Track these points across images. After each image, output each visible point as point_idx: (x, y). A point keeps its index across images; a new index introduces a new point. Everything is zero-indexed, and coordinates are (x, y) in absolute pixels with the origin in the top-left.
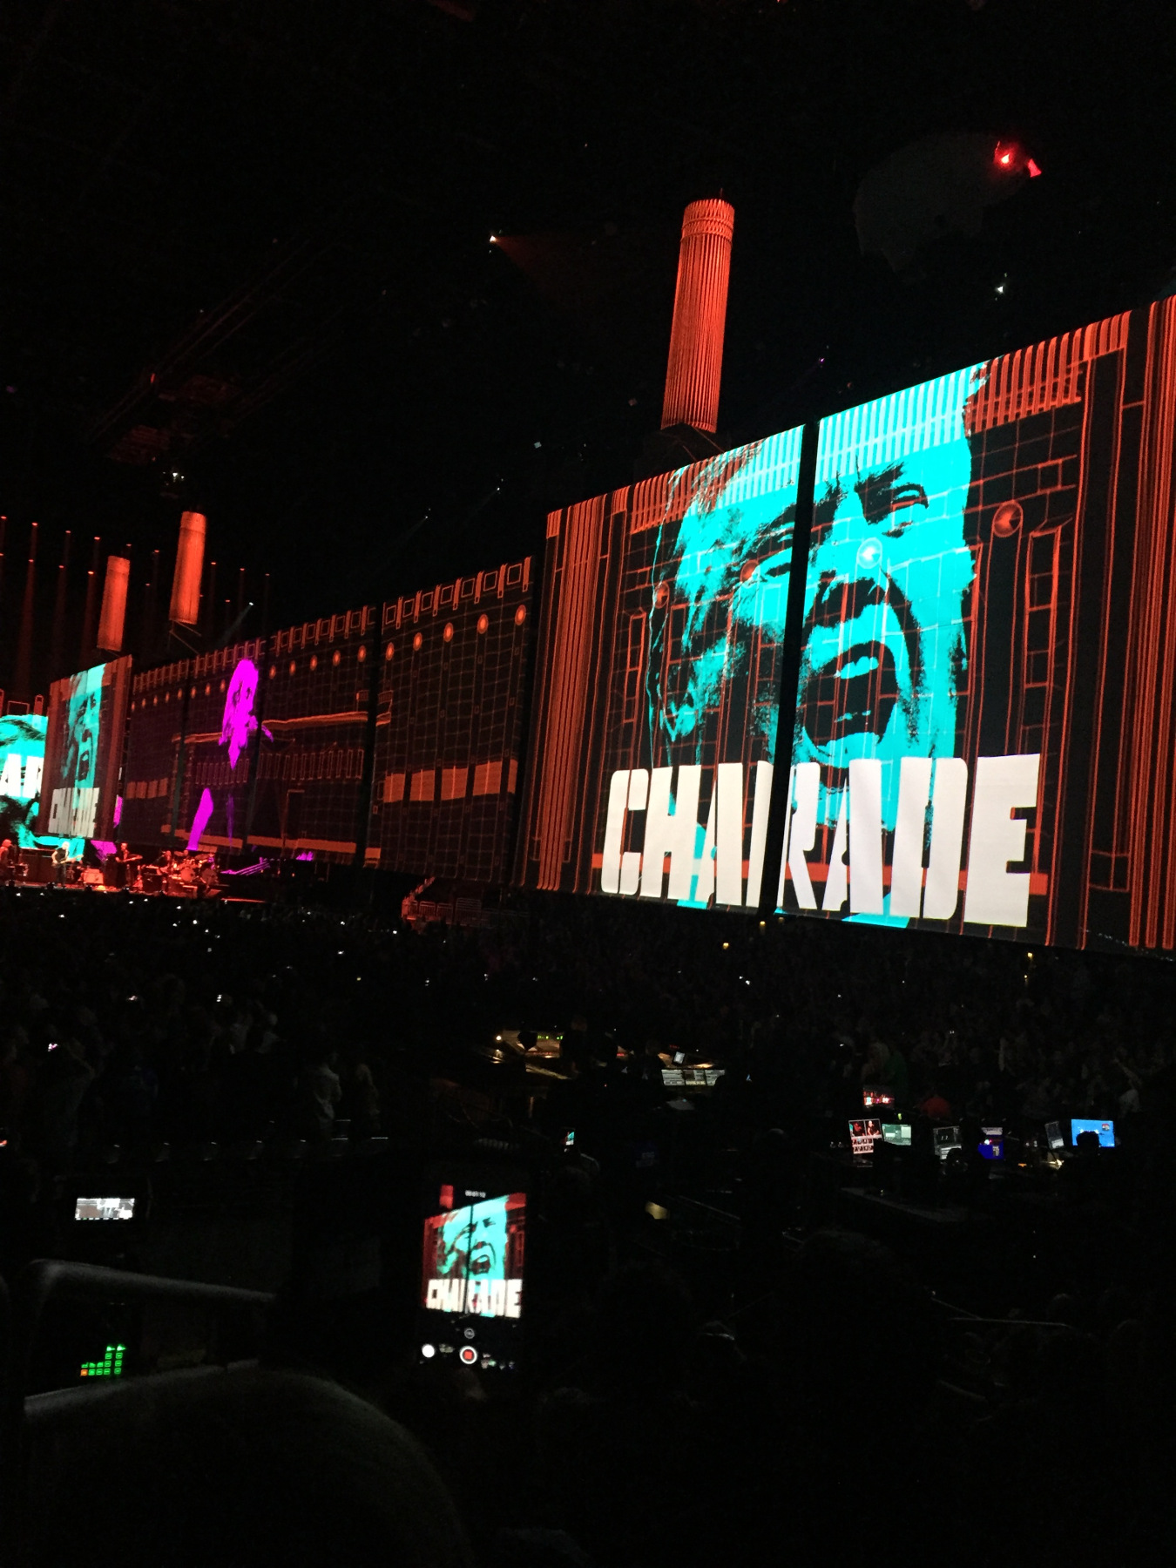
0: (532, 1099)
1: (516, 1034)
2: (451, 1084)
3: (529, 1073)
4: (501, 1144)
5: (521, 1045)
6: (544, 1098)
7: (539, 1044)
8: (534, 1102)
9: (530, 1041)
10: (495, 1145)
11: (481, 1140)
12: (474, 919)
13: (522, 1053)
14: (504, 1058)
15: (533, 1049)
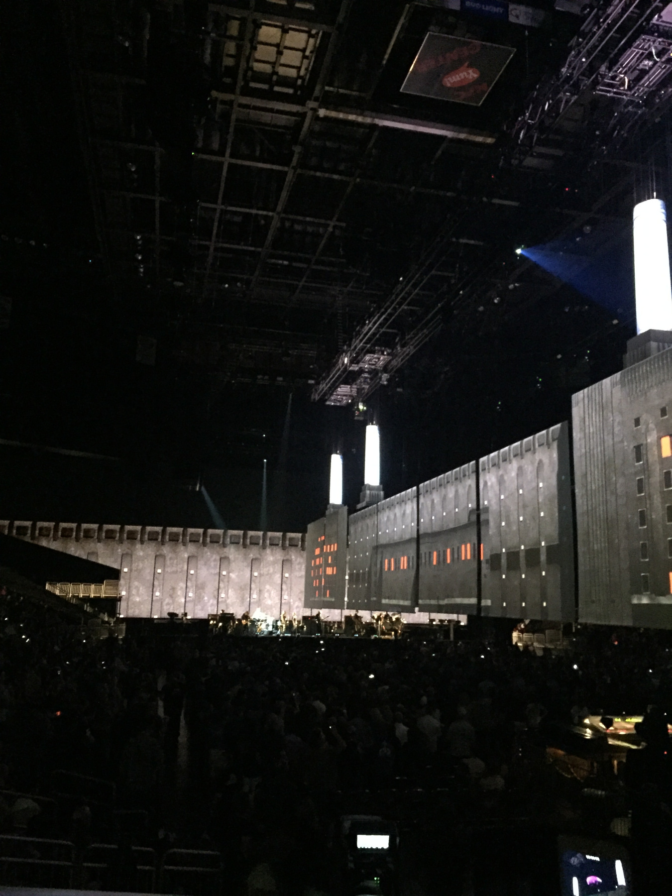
0: (615, 762)
1: (599, 718)
2: (561, 752)
3: (611, 745)
4: (600, 793)
5: (604, 726)
6: (624, 761)
7: (615, 725)
8: (618, 764)
9: (609, 723)
10: (596, 792)
11: (586, 790)
12: (558, 643)
13: (604, 731)
14: (593, 734)
15: (611, 728)
